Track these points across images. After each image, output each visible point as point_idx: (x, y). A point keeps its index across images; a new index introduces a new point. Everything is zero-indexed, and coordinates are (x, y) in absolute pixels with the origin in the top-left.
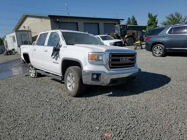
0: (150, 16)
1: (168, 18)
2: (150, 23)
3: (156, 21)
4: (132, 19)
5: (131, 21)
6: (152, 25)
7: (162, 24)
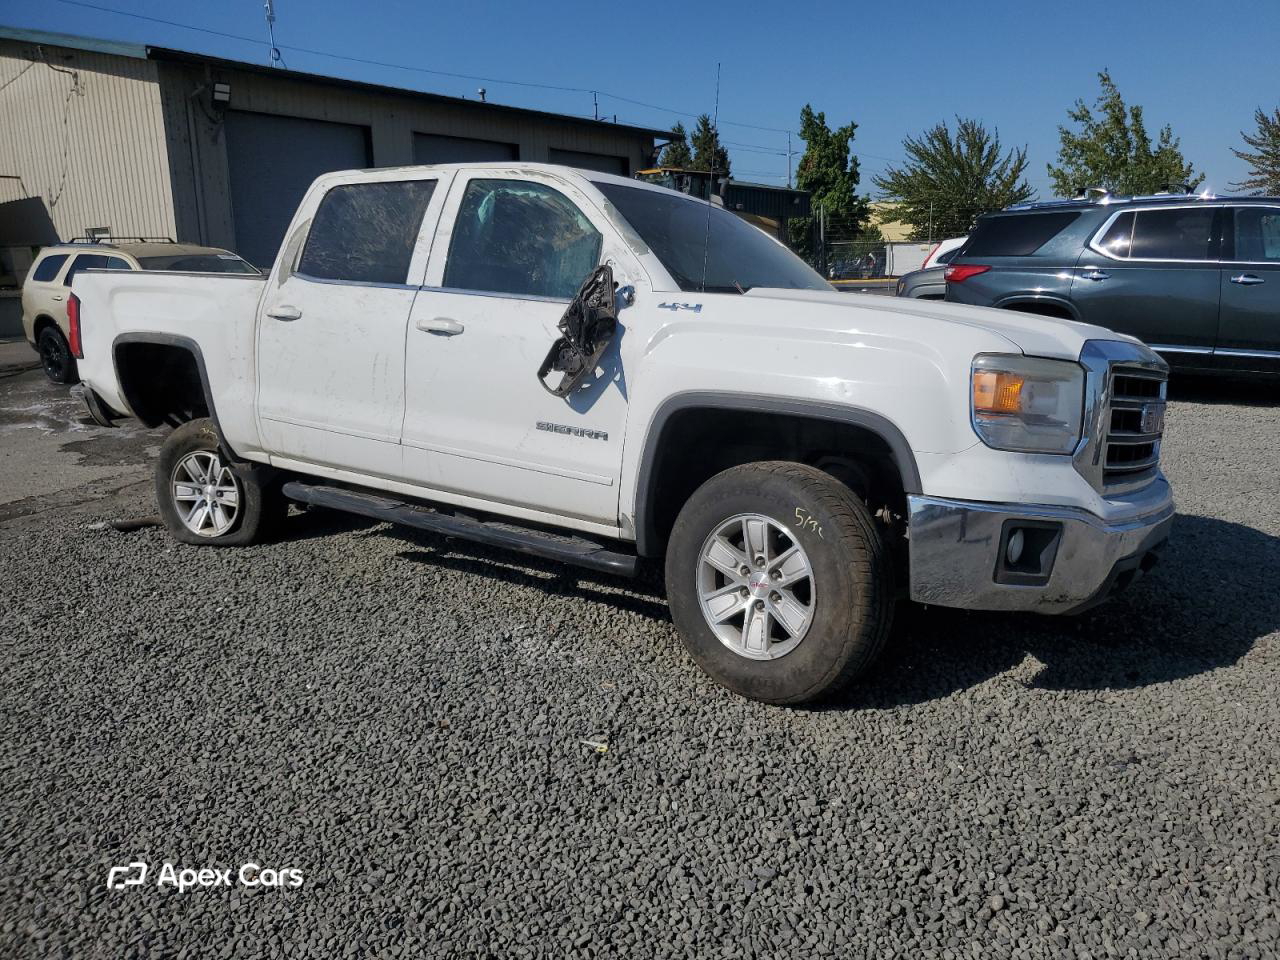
0: (813, 127)
1: (917, 151)
2: (813, 172)
3: (850, 165)
4: (695, 139)
5: (693, 151)
6: (827, 190)
7: (884, 185)
